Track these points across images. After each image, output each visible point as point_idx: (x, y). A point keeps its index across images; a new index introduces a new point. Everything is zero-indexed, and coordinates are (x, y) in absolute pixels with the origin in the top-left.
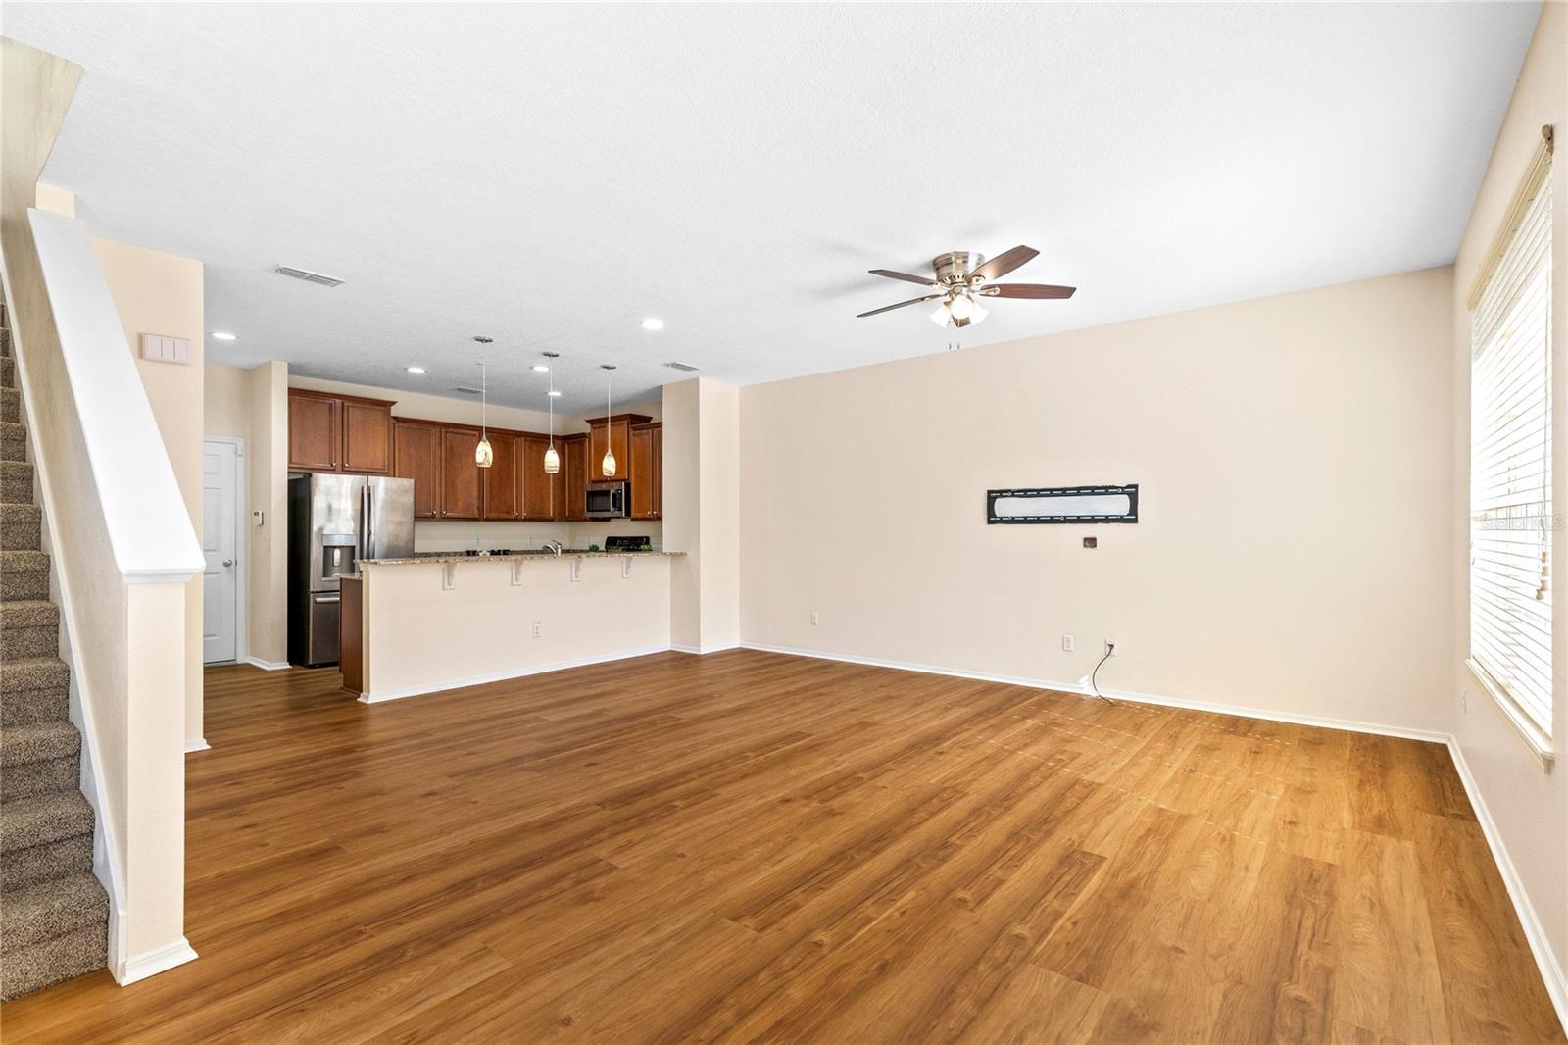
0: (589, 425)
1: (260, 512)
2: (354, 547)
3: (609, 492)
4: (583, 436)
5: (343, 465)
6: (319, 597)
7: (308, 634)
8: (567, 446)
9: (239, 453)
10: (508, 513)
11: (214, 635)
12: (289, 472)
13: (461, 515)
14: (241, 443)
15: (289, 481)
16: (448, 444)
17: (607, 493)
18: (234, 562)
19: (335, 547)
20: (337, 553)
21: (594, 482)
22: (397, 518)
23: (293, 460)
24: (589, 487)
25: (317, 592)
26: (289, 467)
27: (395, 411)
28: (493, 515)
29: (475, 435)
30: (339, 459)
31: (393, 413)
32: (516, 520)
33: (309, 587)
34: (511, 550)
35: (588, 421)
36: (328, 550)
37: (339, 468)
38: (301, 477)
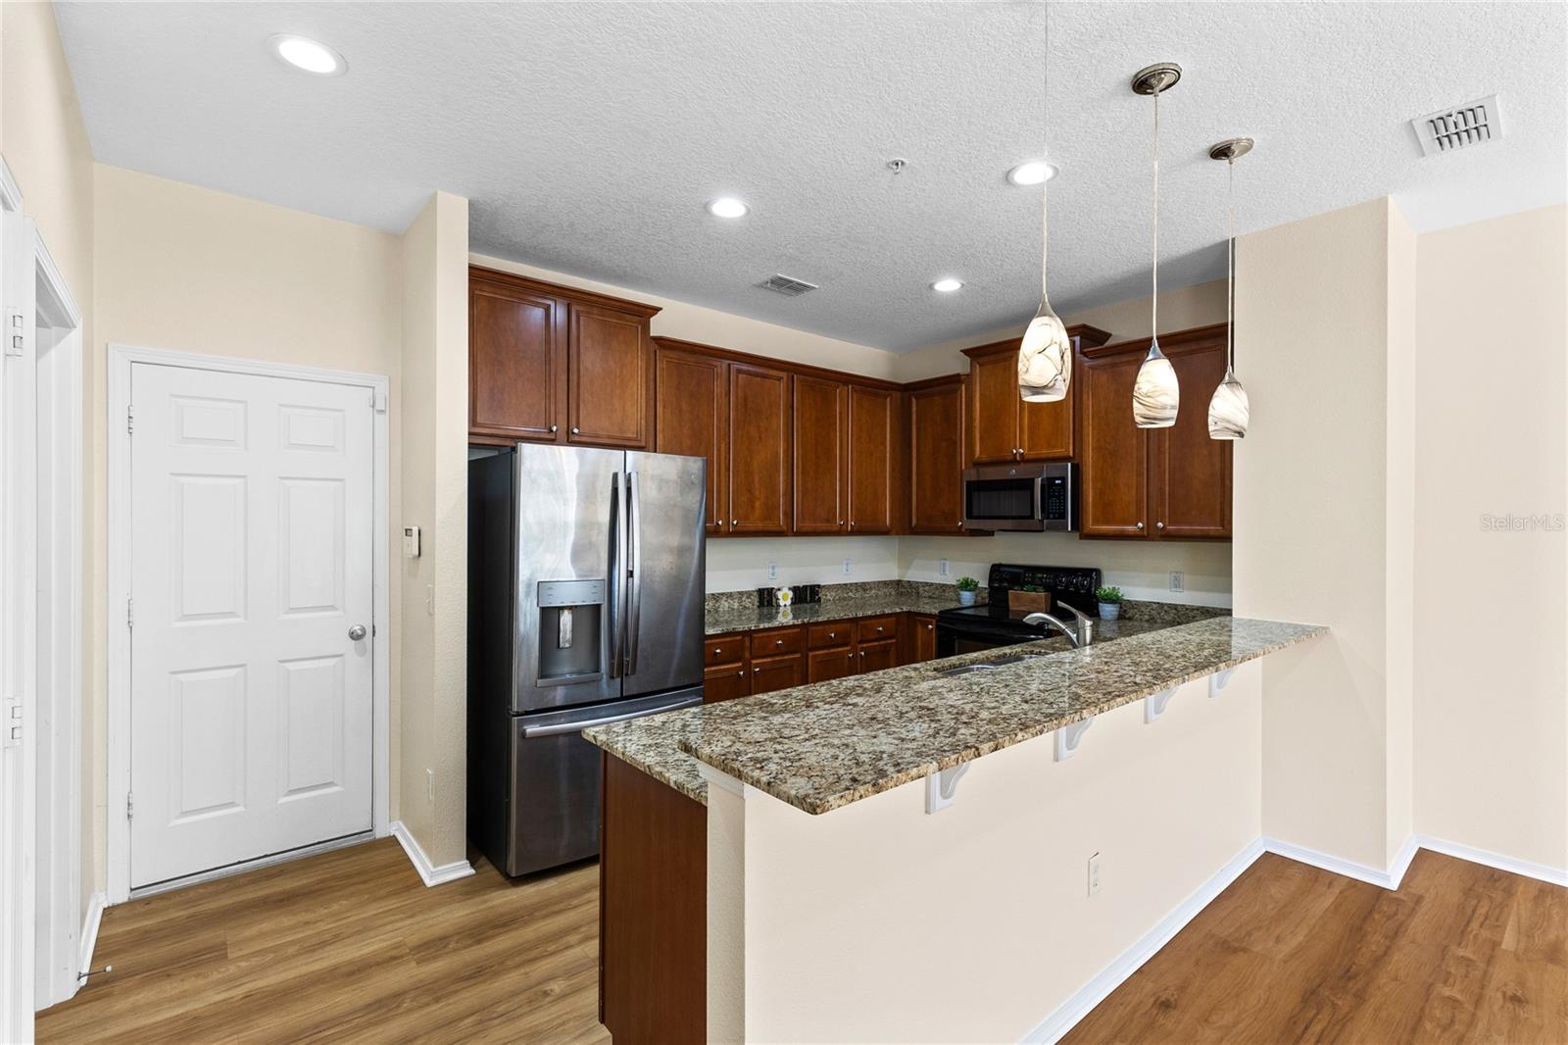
0: (968, 359)
1: (415, 530)
2: (598, 607)
3: (1032, 481)
4: (955, 379)
5: (569, 432)
6: (531, 722)
7: (508, 804)
8: (914, 400)
9: (380, 405)
10: (828, 521)
11: (331, 784)
12: (471, 446)
13: (760, 526)
14: (382, 389)
15: (470, 462)
16: (740, 394)
17: (1027, 485)
18: (369, 631)
19: (562, 608)
20: (566, 619)
21: (977, 464)
22: (675, 540)
23: (480, 420)
24: (972, 475)
25: (527, 713)
26: (470, 434)
27: (658, 327)
28: (808, 526)
29: (779, 379)
30: (562, 418)
31: (654, 332)
32: (840, 532)
33: (510, 702)
34: (822, 584)
35: (966, 352)
36: (549, 616)
37: (562, 436)
38: (496, 453)
